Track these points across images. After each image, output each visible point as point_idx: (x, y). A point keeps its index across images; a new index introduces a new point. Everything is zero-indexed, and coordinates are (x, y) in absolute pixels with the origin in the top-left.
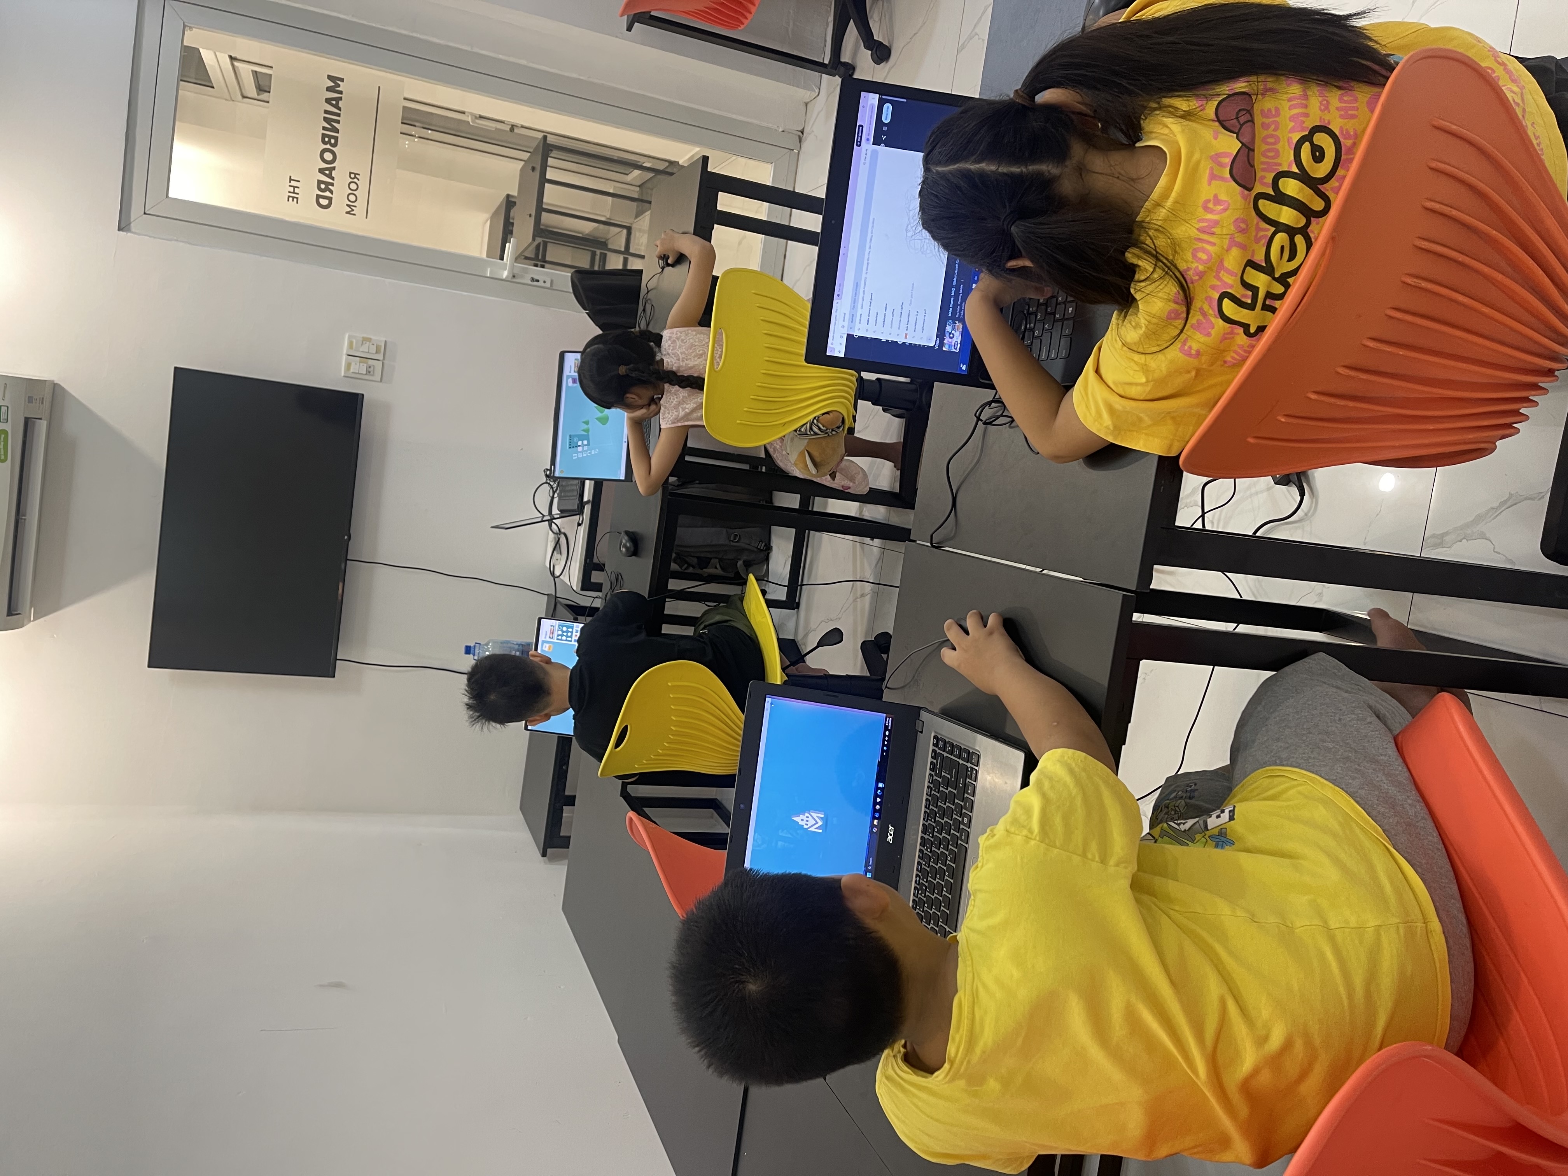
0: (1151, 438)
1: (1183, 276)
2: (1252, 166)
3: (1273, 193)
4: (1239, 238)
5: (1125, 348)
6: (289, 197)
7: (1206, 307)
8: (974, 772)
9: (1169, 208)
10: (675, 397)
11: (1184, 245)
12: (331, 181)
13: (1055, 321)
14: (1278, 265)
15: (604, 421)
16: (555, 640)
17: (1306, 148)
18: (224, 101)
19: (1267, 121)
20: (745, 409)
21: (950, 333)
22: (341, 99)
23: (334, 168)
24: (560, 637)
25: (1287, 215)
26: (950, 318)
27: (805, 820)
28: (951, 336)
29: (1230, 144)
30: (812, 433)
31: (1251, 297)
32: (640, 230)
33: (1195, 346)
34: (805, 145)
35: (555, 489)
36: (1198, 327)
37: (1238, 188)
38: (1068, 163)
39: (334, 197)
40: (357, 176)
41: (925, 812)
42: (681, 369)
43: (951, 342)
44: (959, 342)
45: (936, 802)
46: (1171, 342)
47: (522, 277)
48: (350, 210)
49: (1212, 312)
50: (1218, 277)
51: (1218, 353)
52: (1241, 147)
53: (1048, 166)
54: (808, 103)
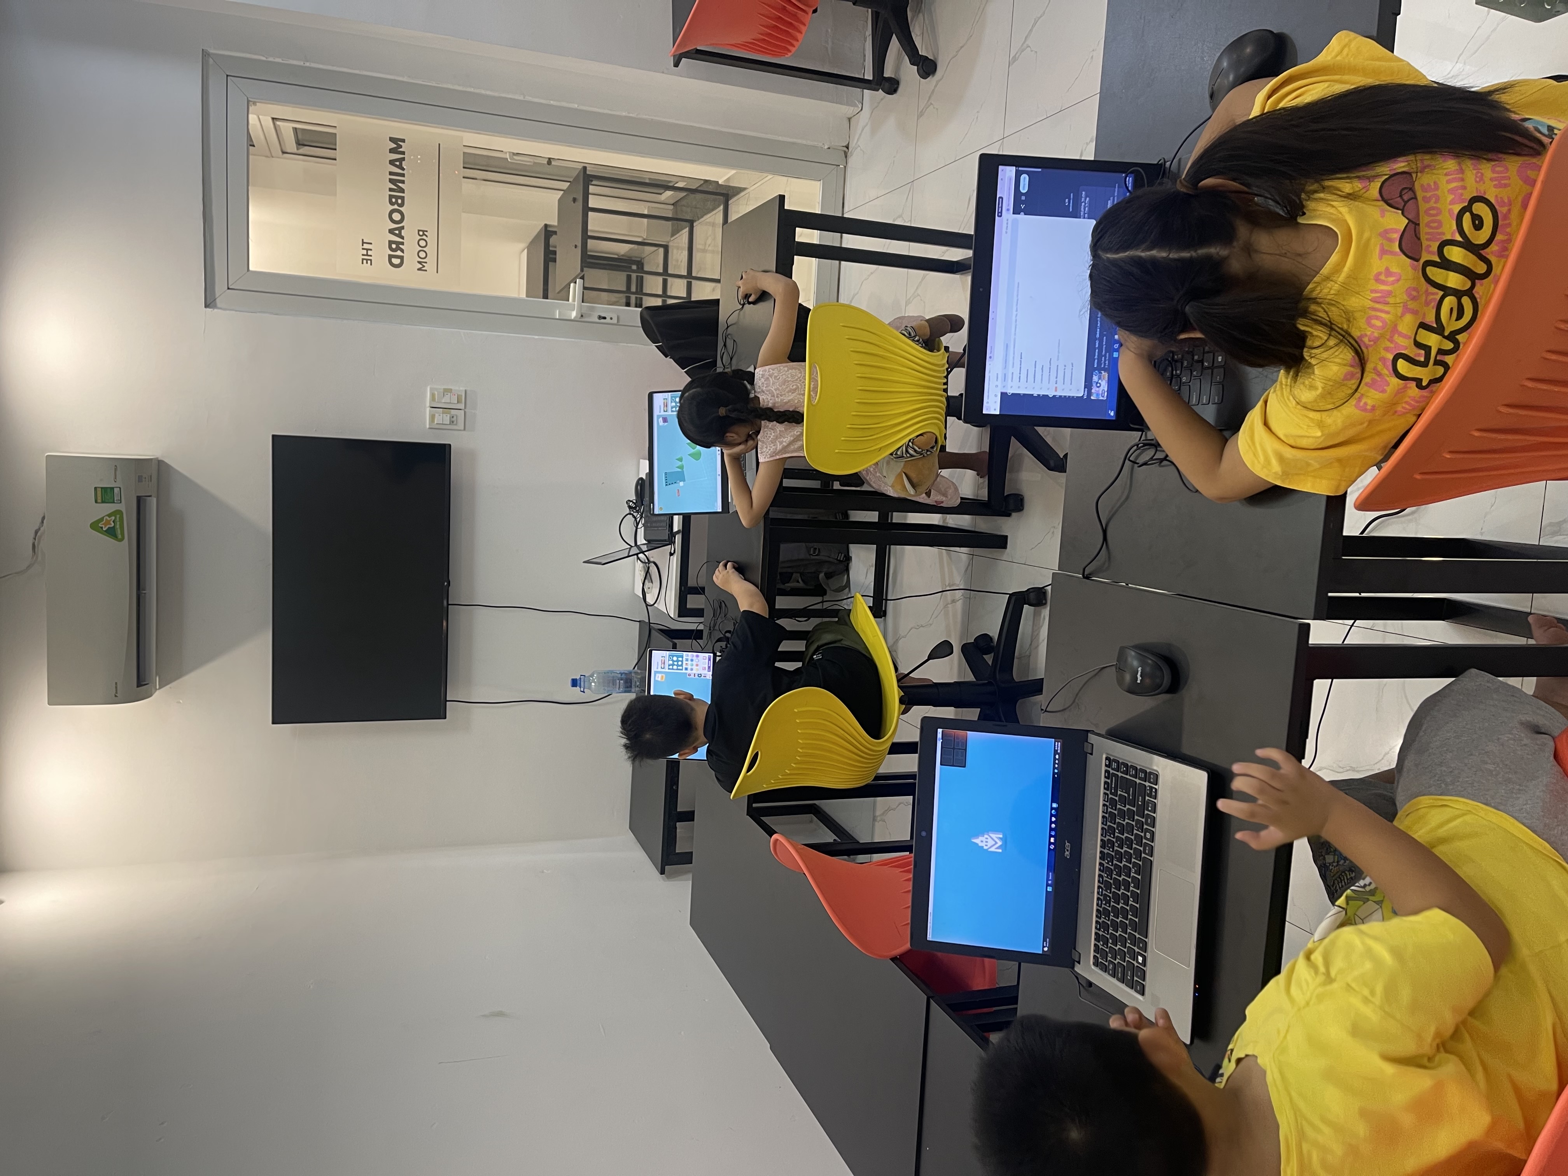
0: (1318, 480)
1: (1356, 342)
2: (1419, 239)
3: (1439, 260)
4: (1412, 305)
5: (1299, 407)
6: (363, 259)
7: (1380, 367)
8: (1154, 790)
9: (1342, 283)
10: (772, 431)
11: (1357, 315)
12: (401, 240)
13: (1204, 368)
14: (1448, 324)
15: (697, 456)
16: (667, 670)
17: (1467, 218)
18: (264, 158)
19: (1428, 195)
20: (843, 439)
21: (1097, 383)
22: (403, 159)
23: (403, 228)
24: (671, 667)
25: (1454, 280)
26: (1096, 369)
27: (984, 842)
28: (1098, 385)
29: (1397, 221)
30: (908, 455)
31: (1423, 355)
32: (678, 248)
33: (1370, 402)
34: (852, 161)
35: (638, 520)
36: (1373, 385)
37: (1409, 260)
38: (1235, 244)
39: (406, 256)
40: (425, 233)
41: (1102, 829)
42: (776, 405)
43: (1098, 391)
44: (1106, 390)
45: (1114, 818)
46: (1346, 400)
47: (590, 316)
48: (421, 266)
49: (1386, 372)
50: (1391, 340)
51: (1390, 408)
52: (1408, 223)
53: (1216, 249)
54: (851, 118)
